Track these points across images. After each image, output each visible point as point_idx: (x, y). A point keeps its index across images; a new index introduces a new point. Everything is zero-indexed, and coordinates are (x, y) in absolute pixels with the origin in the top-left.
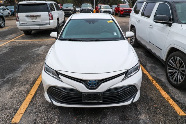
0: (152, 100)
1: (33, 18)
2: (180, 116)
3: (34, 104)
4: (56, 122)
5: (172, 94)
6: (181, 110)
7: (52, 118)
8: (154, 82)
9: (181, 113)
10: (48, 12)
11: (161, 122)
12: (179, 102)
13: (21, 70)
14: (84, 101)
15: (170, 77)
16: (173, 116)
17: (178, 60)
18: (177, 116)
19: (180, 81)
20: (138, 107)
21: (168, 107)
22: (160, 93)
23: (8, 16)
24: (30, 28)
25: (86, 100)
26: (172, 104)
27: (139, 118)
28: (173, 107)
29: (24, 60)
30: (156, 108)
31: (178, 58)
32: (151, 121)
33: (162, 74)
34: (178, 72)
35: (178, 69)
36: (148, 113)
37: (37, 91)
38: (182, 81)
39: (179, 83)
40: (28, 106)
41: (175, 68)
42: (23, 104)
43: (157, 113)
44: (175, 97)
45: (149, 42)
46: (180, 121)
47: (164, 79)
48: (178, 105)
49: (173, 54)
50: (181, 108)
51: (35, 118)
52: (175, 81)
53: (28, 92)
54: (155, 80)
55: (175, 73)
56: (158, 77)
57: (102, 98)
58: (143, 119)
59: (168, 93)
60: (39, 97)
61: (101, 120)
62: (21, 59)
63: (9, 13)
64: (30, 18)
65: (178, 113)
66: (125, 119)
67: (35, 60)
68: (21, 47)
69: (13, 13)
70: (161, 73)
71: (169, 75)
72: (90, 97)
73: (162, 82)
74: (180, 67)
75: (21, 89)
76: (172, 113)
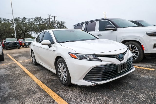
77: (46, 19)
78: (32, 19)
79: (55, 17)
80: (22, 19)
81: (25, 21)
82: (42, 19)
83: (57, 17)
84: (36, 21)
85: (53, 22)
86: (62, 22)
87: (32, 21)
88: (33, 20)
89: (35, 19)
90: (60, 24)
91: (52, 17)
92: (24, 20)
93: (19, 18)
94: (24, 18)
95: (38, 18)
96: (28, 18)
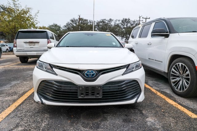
0: (158, 106)
1: (31, 44)
2: (193, 118)
3: (19, 110)
4: (45, 125)
5: (179, 102)
6: (193, 114)
7: (39, 121)
8: (159, 94)
9: (194, 116)
10: (47, 39)
11: (172, 124)
12: (189, 107)
13: (11, 85)
14: (80, 96)
15: (175, 87)
16: (184, 119)
17: (180, 65)
18: (189, 118)
19: (186, 88)
20: (144, 112)
21: (177, 111)
22: (166, 101)
23: (6, 52)
24: (27, 53)
25: (82, 95)
26: (182, 109)
27: (145, 120)
28: (183, 111)
29: (16, 79)
30: (164, 112)
31: (180, 64)
32: (160, 122)
33: (166, 88)
34: (182, 79)
35: (182, 76)
36: (156, 116)
37: (26, 100)
38: (187, 86)
39: (185, 90)
40: (12, 112)
41: (178, 77)
42: (6, 111)
43: (166, 116)
44: (184, 104)
45: (149, 59)
46: (194, 122)
47: (168, 91)
48: (188, 110)
49: (174, 62)
50: (193, 112)
51: (18, 121)
52: (180, 89)
53: (14, 101)
54: (159, 92)
55: (179, 81)
56: (162, 90)
57: (101, 93)
58: (150, 121)
59: (175, 101)
60: (28, 105)
61: (101, 122)
62: (13, 78)
63: (7, 49)
64: (28, 44)
65: (190, 116)
66: (130, 121)
67: (28, 79)
68: (14, 70)
69: (11, 50)
70: (164, 87)
71: (173, 85)
72: (87, 91)
73: (167, 94)
74: (183, 73)
75: (6, 99)
76: (183, 116)
77: (136, 21)
78: (119, 21)
80: (108, 21)
81: (111, 23)
82: (131, 22)
83: (149, 18)
84: (124, 23)
87: (118, 23)
88: (121, 22)
89: (122, 21)
92: (109, 22)
93: (105, 19)
94: (110, 19)
95: (126, 19)
96: (115, 20)
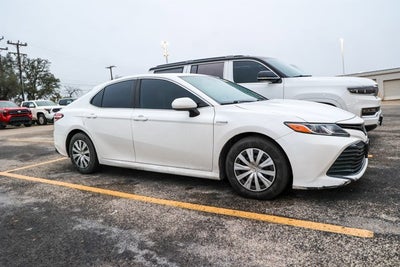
79: (18, 45)
83: (26, 45)
85: (10, 61)
86: (39, 62)
90: (33, 67)
91: (8, 42)
